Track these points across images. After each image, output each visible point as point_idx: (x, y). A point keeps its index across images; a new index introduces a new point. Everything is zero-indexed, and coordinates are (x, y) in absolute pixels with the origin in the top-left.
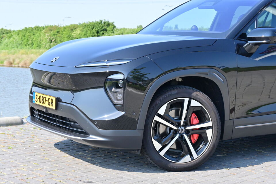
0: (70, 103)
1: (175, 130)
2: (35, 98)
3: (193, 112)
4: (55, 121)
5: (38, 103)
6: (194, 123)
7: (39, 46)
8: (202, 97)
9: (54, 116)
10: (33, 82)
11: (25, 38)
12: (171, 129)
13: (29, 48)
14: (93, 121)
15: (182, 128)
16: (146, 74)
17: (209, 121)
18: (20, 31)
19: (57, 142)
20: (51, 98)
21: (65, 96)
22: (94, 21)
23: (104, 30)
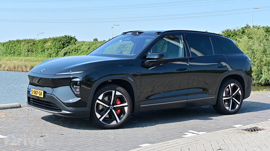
0: (51, 94)
1: (108, 107)
2: (31, 92)
3: (118, 98)
4: (42, 104)
5: (33, 94)
6: (118, 104)
7: (19, 55)
8: (122, 90)
9: (42, 101)
10: (30, 83)
11: (9, 49)
12: (105, 107)
13: (12, 56)
14: (64, 103)
15: (112, 106)
16: (93, 78)
17: (126, 102)
18: (5, 43)
19: (42, 116)
20: (41, 91)
21: (49, 90)
22: (61, 36)
23: (68, 43)
